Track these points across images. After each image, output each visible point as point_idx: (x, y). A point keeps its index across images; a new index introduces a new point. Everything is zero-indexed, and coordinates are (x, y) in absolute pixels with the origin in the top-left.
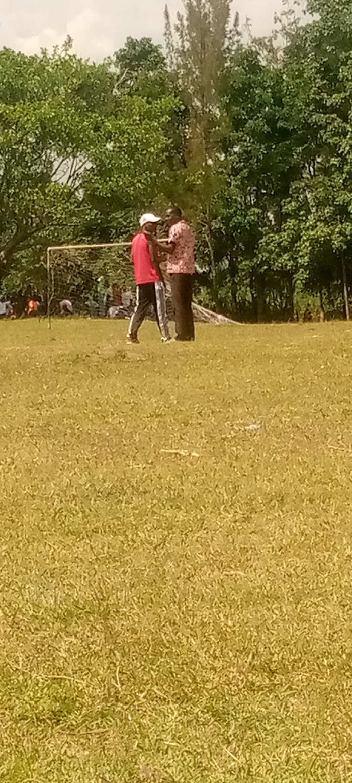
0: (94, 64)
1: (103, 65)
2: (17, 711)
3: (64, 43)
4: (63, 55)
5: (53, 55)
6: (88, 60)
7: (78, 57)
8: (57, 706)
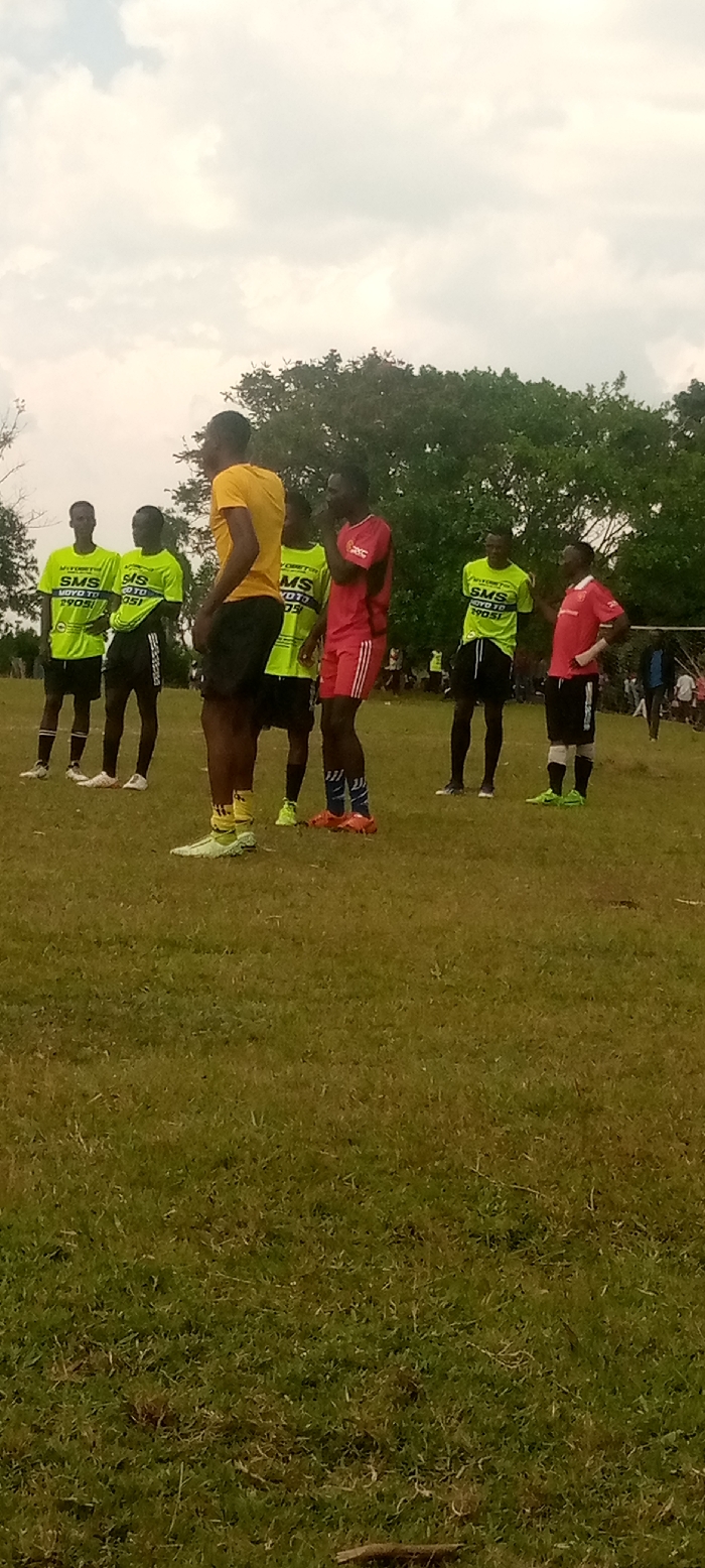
0: (649, 408)
1: (660, 410)
2: (468, 1226)
3: (615, 380)
4: (613, 394)
5: (601, 394)
6: (641, 404)
7: (630, 399)
8: (515, 1224)
